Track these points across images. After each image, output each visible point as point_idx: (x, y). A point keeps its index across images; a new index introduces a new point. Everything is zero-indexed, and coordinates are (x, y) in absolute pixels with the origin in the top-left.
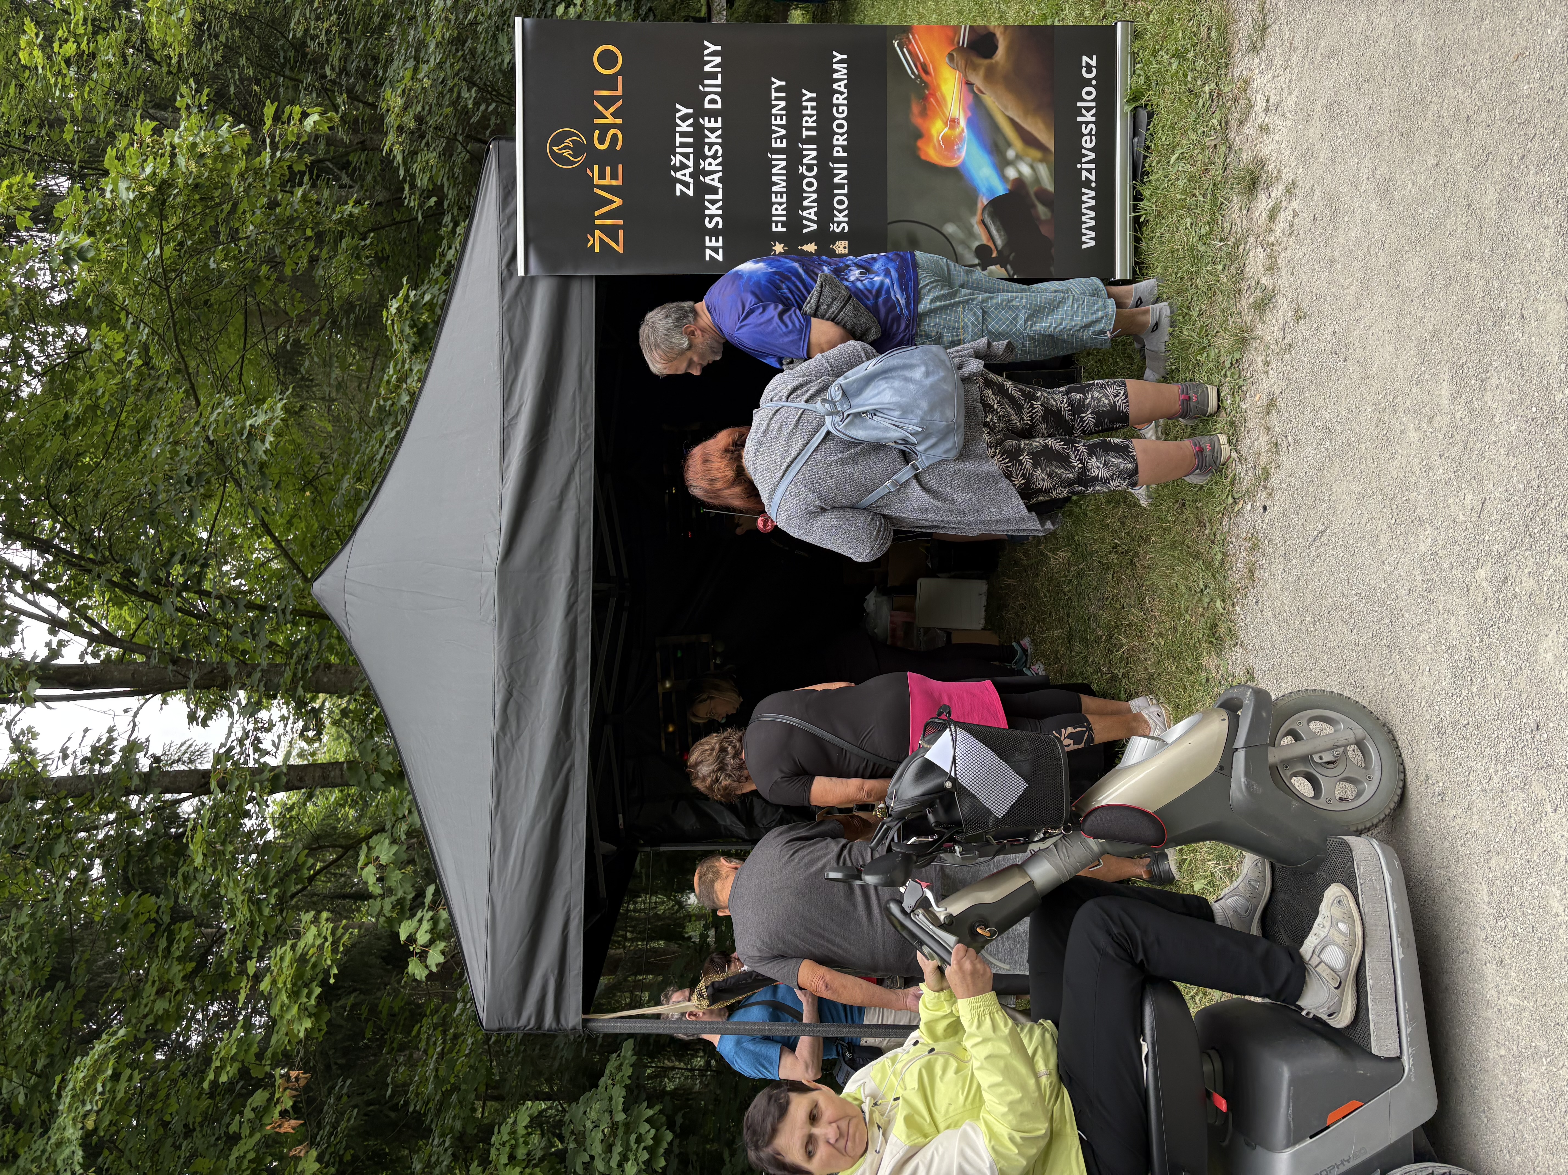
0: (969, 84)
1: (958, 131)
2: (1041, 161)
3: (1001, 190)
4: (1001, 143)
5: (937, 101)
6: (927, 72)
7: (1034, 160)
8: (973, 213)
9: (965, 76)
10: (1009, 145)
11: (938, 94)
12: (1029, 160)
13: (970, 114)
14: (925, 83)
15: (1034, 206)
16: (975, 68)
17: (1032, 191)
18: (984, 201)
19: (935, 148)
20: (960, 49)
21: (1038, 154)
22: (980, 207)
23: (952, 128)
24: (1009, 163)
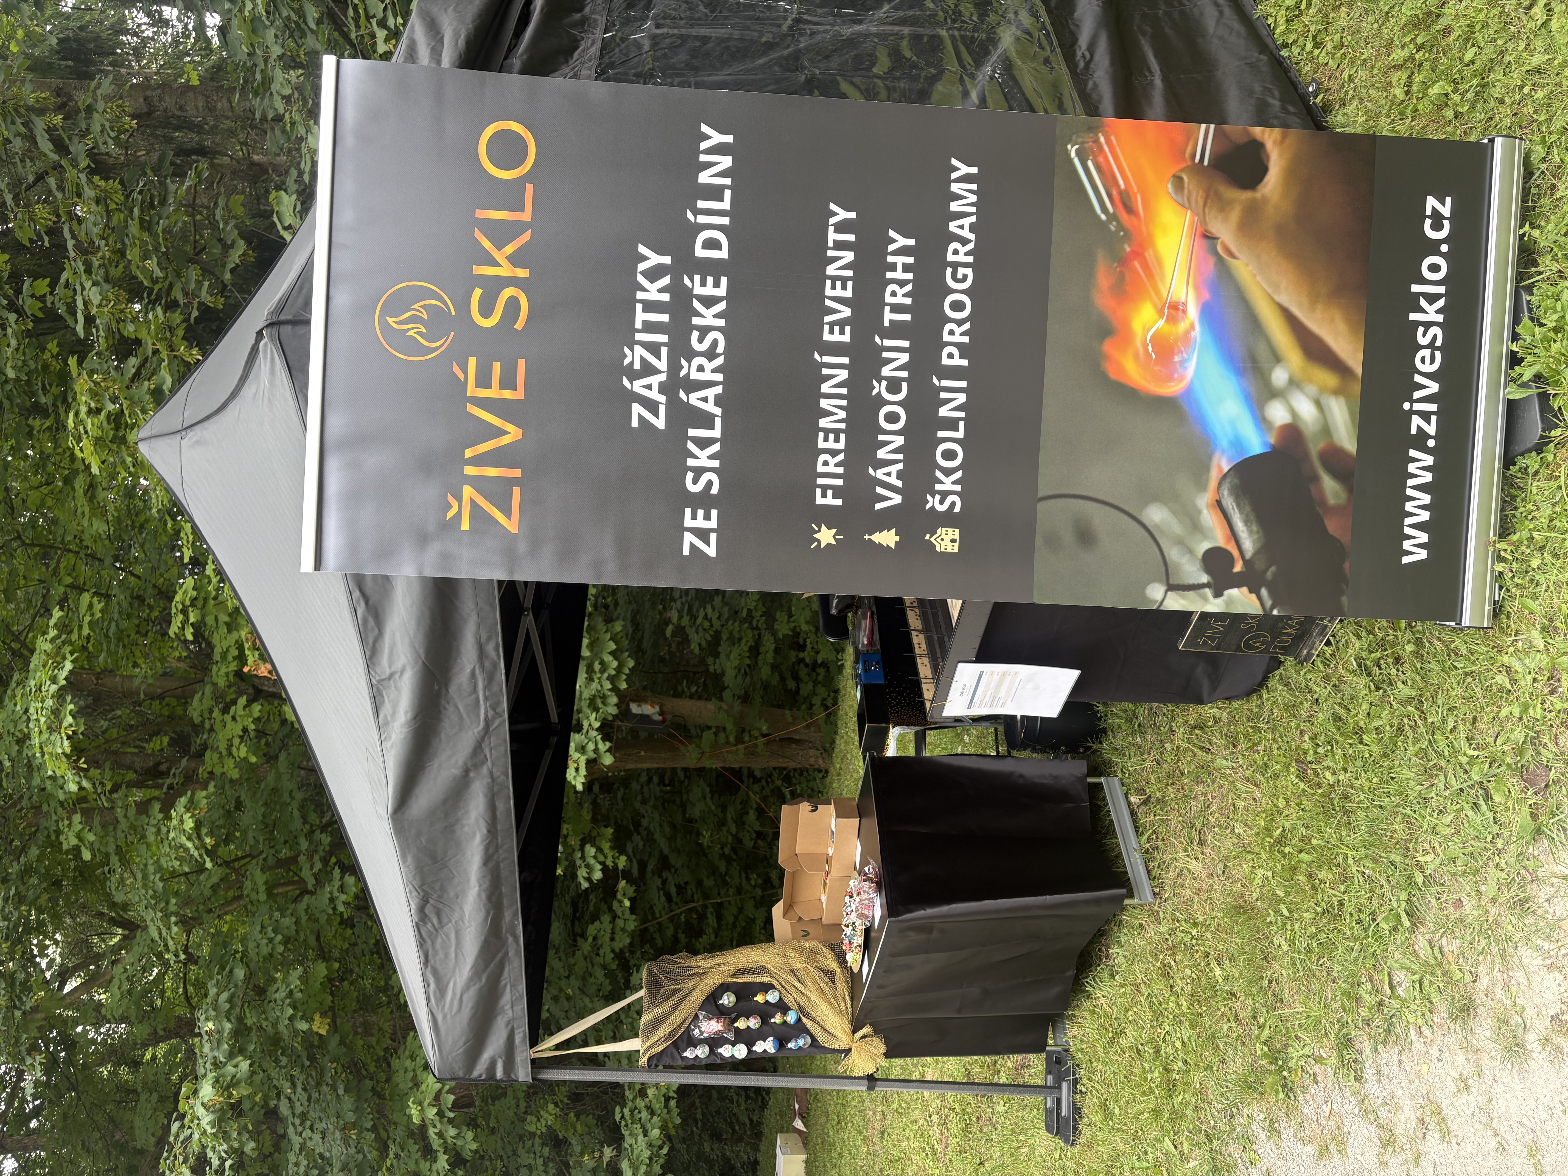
0: (1209, 237)
1: (1182, 326)
2: (1336, 392)
3: (1256, 444)
4: (1262, 352)
5: (1146, 266)
6: (1130, 210)
7: (1323, 390)
8: (1202, 486)
9: (1204, 222)
10: (1277, 358)
11: (1149, 254)
12: (1312, 389)
13: (1207, 296)
14: (1126, 231)
15: (1315, 479)
16: (1223, 206)
17: (1314, 449)
18: (1223, 463)
19: (1136, 356)
20: (1197, 169)
21: (1330, 379)
22: (1214, 476)
23: (1172, 319)
24: (1273, 394)
